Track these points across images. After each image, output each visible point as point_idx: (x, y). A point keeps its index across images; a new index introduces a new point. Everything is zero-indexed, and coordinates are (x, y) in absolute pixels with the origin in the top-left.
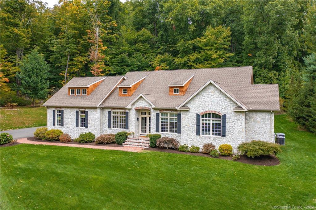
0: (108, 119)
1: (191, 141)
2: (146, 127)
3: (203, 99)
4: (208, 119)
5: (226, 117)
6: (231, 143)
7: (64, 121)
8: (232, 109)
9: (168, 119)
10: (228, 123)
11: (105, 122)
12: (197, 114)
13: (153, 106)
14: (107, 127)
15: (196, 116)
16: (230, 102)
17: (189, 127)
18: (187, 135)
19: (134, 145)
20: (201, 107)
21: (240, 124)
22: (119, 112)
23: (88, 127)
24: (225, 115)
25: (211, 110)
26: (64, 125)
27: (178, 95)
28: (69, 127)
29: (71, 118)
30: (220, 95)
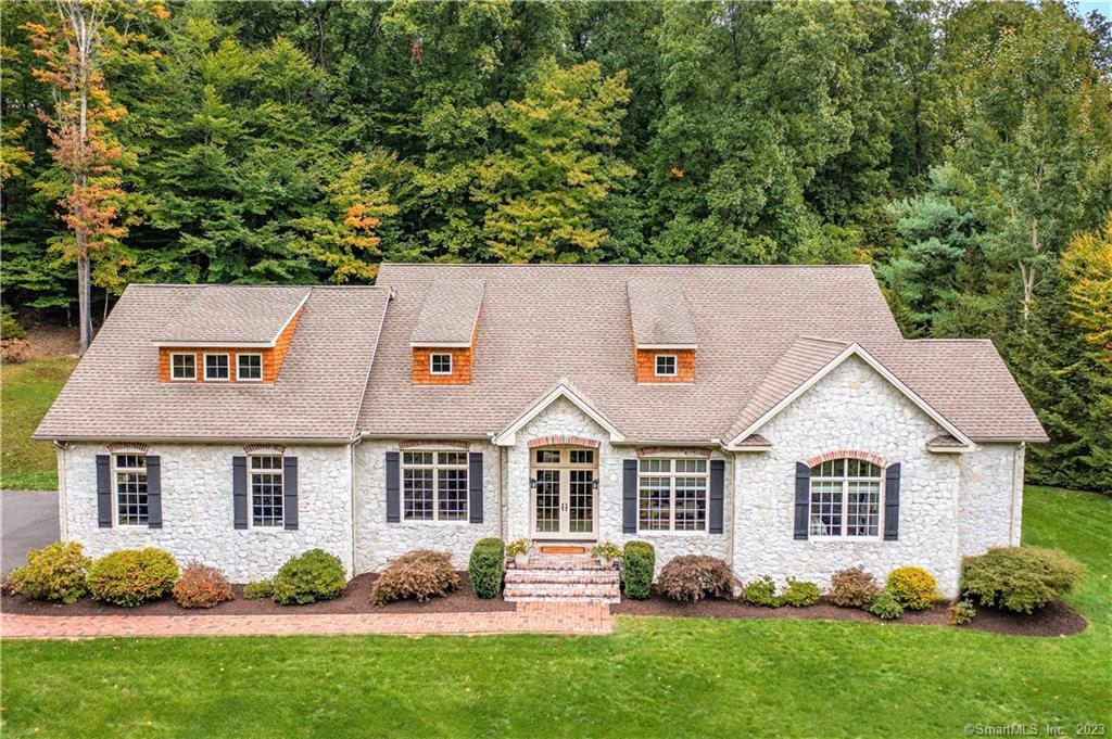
0: (384, 484)
1: (774, 562)
2: (556, 512)
3: (819, 411)
4: (833, 479)
5: (902, 473)
6: (916, 559)
7: (163, 502)
8: (922, 443)
9: (669, 479)
10: (908, 494)
11: (373, 497)
12: (798, 464)
13: (616, 437)
14: (382, 516)
15: (794, 472)
16: (914, 422)
17: (766, 511)
18: (761, 540)
19: (557, 596)
20: (811, 439)
21: (947, 495)
22: (435, 456)
23: (301, 526)
24: (898, 465)
25: (849, 448)
26: (164, 524)
27: (674, 381)
28: (192, 530)
29: (202, 489)
30: (882, 397)
